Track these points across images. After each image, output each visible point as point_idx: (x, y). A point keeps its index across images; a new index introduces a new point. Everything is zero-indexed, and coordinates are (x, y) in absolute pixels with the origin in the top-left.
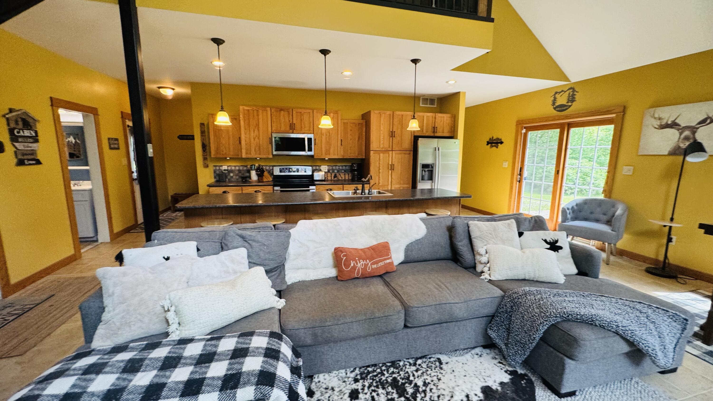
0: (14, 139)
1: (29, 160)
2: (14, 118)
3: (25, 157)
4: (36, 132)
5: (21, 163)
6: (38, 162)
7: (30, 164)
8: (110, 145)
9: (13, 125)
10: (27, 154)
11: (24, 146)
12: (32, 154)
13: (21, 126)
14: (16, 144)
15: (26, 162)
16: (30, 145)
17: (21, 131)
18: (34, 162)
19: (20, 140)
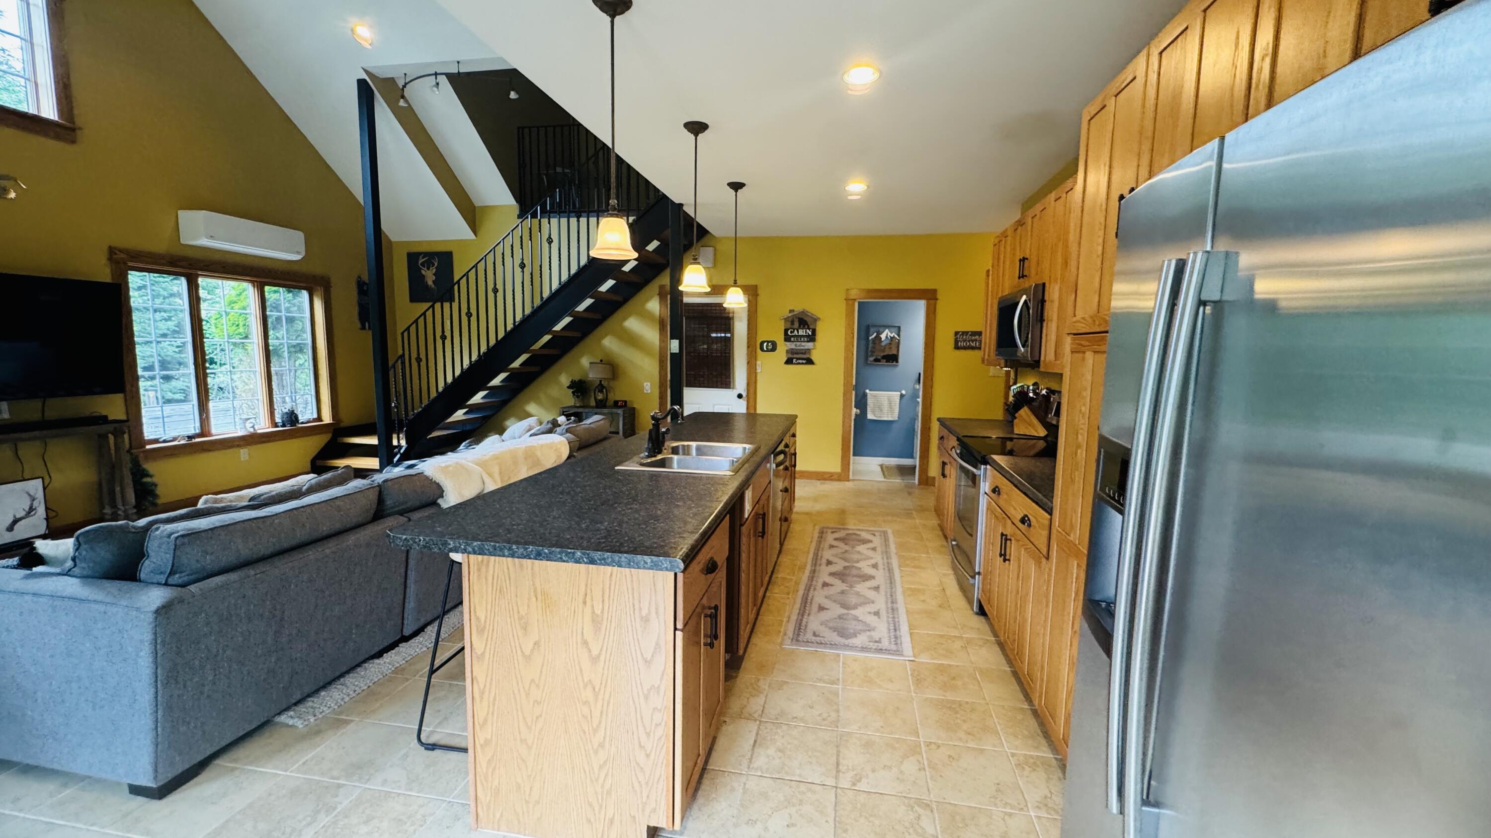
0: (787, 339)
1: (798, 359)
2: (790, 319)
3: (795, 356)
4: (814, 331)
5: (789, 362)
6: (810, 362)
7: (799, 364)
8: (956, 342)
9: (789, 325)
10: (797, 353)
11: (796, 345)
12: (805, 353)
13: (796, 325)
14: (788, 343)
15: (794, 361)
16: (803, 344)
17: (796, 331)
18: (804, 362)
19: (792, 339)
